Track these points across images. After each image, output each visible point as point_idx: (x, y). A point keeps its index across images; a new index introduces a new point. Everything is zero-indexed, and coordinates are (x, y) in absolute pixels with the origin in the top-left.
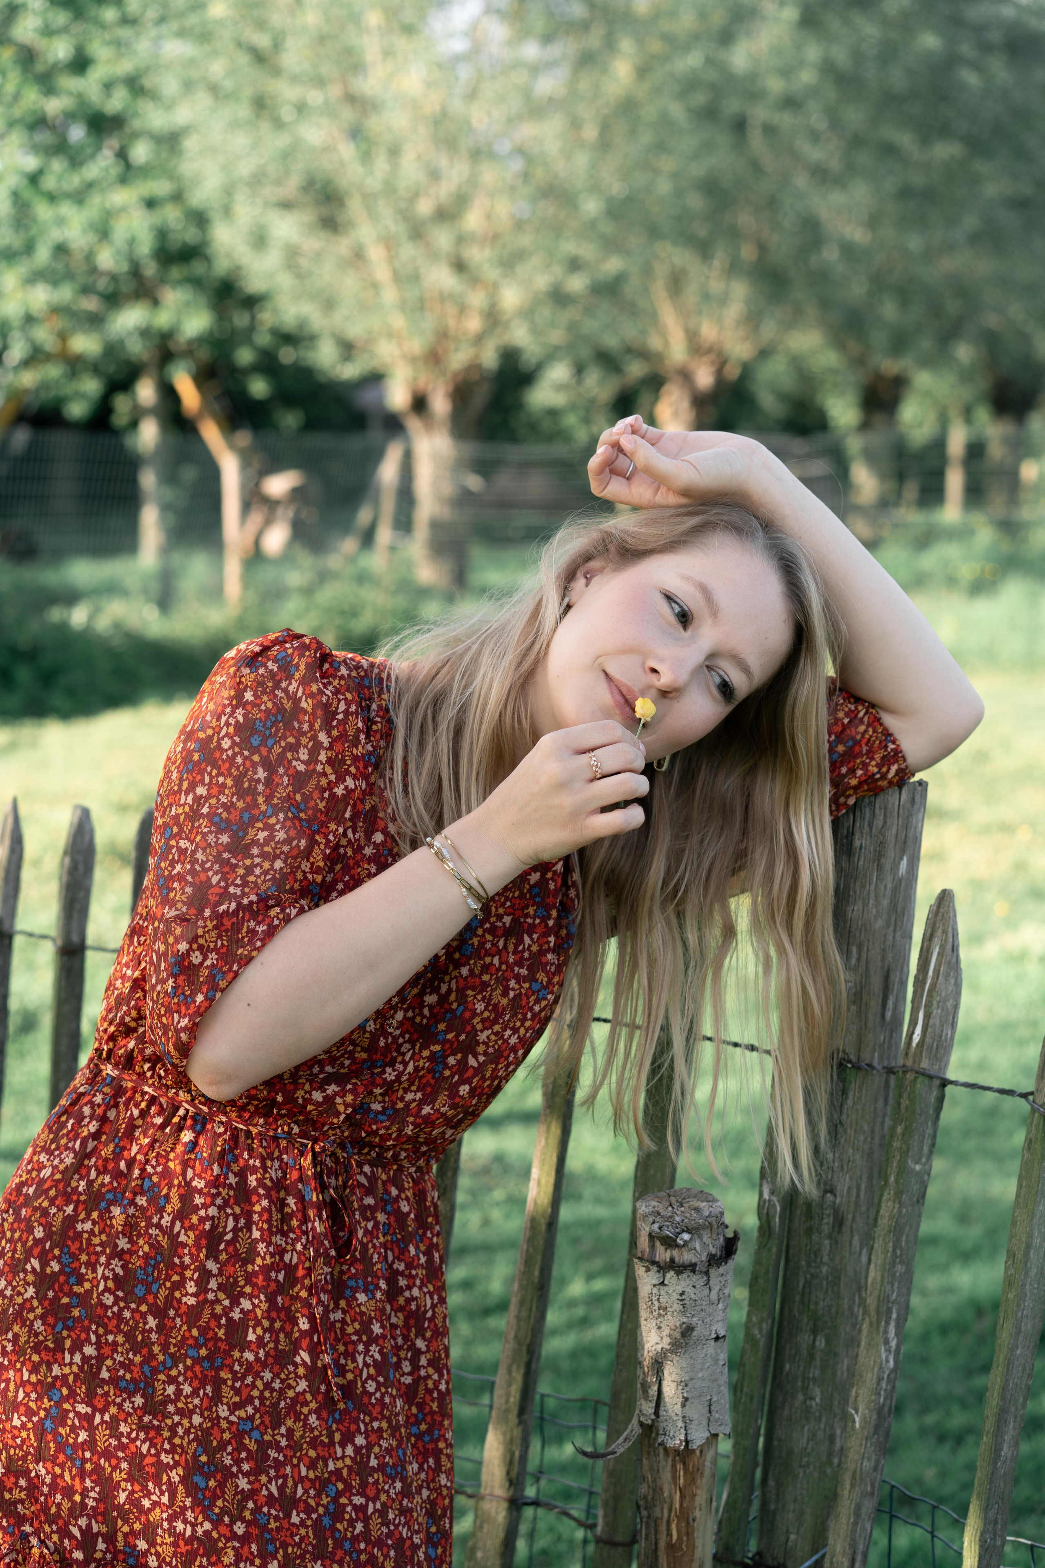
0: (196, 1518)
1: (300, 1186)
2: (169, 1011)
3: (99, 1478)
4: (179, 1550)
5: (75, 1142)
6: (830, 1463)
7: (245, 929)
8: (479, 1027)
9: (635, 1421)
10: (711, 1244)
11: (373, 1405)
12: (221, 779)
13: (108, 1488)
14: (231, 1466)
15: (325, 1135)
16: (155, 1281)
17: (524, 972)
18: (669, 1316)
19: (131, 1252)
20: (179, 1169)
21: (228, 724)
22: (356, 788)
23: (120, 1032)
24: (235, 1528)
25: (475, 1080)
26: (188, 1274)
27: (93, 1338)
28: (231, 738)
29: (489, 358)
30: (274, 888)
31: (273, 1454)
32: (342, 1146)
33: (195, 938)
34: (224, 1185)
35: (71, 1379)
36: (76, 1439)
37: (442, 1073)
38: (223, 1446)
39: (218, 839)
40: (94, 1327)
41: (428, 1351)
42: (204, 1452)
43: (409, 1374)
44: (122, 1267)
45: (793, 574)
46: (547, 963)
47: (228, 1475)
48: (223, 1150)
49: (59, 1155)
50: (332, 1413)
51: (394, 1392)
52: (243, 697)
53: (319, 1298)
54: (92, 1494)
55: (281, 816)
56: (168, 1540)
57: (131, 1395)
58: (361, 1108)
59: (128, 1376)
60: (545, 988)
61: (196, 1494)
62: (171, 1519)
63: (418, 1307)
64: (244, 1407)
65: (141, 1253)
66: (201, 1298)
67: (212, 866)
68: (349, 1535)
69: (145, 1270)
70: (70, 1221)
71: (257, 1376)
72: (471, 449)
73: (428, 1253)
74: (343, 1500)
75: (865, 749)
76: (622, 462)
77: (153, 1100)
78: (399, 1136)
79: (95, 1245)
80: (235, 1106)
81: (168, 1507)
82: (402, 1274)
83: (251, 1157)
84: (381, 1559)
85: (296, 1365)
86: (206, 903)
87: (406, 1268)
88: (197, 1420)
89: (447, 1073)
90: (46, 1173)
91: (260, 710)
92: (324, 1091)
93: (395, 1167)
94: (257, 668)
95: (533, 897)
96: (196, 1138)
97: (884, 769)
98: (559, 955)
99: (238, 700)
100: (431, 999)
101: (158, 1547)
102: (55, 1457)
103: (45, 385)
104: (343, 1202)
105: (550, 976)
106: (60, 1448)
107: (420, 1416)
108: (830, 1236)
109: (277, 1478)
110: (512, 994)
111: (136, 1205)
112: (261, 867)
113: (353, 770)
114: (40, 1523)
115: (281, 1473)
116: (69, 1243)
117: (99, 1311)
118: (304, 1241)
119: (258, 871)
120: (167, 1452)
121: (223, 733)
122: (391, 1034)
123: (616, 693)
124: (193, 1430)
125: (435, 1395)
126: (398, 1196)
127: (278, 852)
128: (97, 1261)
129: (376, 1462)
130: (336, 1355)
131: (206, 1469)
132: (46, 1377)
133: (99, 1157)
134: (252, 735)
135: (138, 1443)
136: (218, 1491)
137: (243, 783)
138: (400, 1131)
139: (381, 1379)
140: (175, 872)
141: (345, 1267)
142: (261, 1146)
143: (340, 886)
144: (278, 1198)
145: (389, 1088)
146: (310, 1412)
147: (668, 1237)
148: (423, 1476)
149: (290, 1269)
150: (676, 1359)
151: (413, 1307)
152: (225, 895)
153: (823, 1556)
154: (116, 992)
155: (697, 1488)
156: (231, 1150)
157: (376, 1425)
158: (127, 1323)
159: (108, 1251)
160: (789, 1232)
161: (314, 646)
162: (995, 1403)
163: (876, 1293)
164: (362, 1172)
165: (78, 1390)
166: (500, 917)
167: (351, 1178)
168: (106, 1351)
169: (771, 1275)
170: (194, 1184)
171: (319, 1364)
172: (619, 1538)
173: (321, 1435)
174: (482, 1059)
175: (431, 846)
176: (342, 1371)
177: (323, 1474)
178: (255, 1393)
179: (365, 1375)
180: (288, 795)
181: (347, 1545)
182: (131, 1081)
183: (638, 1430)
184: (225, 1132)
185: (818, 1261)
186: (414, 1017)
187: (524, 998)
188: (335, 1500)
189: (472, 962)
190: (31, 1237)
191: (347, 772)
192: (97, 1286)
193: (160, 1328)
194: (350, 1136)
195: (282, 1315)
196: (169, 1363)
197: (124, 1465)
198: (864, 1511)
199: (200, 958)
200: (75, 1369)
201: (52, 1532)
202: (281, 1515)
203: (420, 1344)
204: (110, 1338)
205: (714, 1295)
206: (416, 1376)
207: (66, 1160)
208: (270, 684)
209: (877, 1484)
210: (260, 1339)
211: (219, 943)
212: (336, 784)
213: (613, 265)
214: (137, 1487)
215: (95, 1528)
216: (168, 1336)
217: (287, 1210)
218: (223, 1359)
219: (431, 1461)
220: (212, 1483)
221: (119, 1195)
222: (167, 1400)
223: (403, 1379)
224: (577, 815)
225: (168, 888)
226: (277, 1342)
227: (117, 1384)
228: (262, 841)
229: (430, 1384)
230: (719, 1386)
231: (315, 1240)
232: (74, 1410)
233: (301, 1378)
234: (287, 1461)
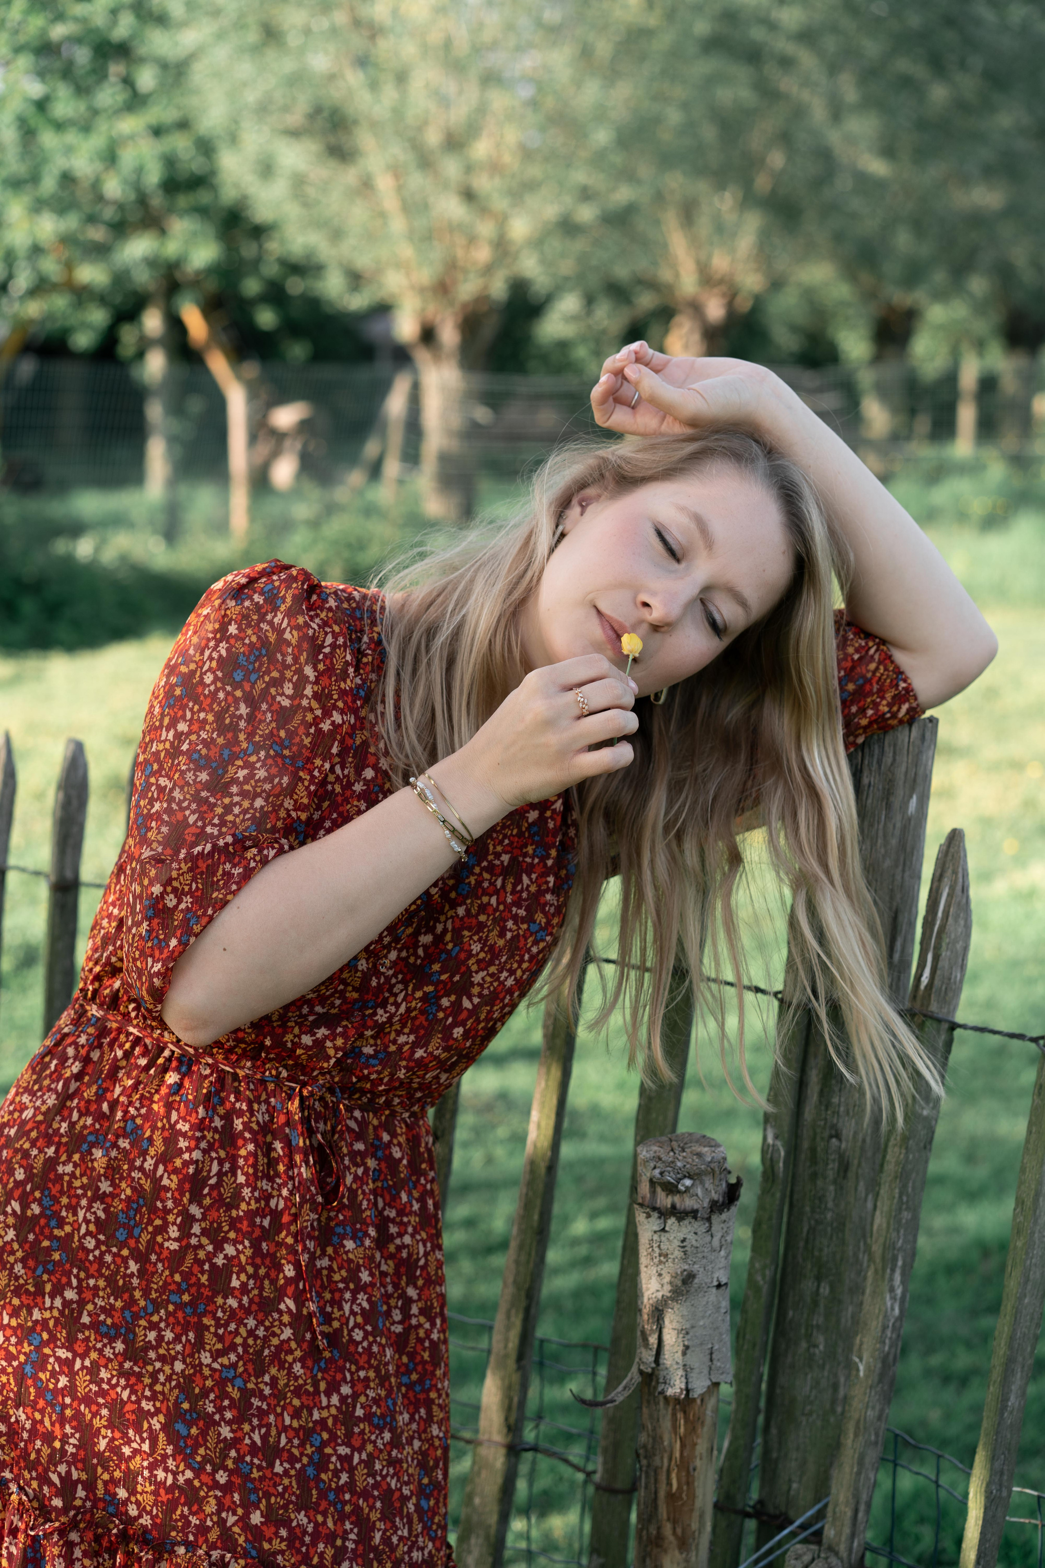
0: (177, 1467)
1: (287, 1130)
2: (144, 955)
3: (79, 1423)
4: (159, 1499)
5: (58, 1082)
6: (833, 1411)
7: (220, 872)
8: (474, 968)
9: (634, 1369)
10: (713, 1190)
11: (360, 1354)
12: (202, 715)
13: (88, 1434)
14: (214, 1413)
15: (315, 1080)
16: (137, 1225)
17: (522, 912)
18: (670, 1264)
19: (113, 1195)
20: (162, 1111)
21: (211, 658)
22: (344, 722)
23: (106, 972)
24: (218, 1477)
25: (469, 1023)
26: (171, 1218)
27: (75, 1282)
28: (214, 673)
29: (498, 289)
30: (254, 827)
31: (256, 1402)
32: (331, 1090)
33: (169, 881)
34: (209, 1129)
35: (51, 1323)
36: (56, 1384)
37: (435, 1015)
38: (205, 1393)
39: (197, 776)
40: (75, 1271)
41: (420, 1299)
42: (186, 1399)
43: (399, 1323)
44: (104, 1210)
45: (793, 503)
46: (546, 904)
47: (210, 1423)
48: (209, 1092)
49: (41, 1096)
50: (317, 1361)
51: (384, 1341)
52: (227, 630)
53: (305, 1246)
54: (72, 1441)
55: (262, 754)
56: (149, 1489)
57: (112, 1340)
58: (353, 1052)
59: (109, 1321)
60: (542, 929)
61: (178, 1441)
62: (152, 1467)
63: (410, 1255)
64: (228, 1354)
65: (123, 1197)
66: (184, 1243)
67: (189, 805)
68: (333, 1485)
69: (127, 1213)
70: (51, 1163)
71: (241, 1323)
72: (479, 381)
73: (422, 1200)
74: (328, 1450)
75: (875, 688)
76: (626, 391)
77: (137, 1041)
78: (391, 1080)
79: (76, 1188)
80: (223, 1048)
81: (149, 1455)
82: (393, 1221)
83: (237, 1100)
84: (366, 1510)
85: (280, 1312)
86: (182, 844)
87: (398, 1215)
88: (179, 1366)
89: (441, 1015)
90: (28, 1114)
91: (244, 644)
92: (314, 1034)
93: (387, 1112)
94: (243, 601)
95: (531, 836)
96: (182, 1079)
97: (895, 709)
98: (558, 896)
99: (222, 632)
100: (426, 939)
101: (138, 1496)
102: (35, 1402)
103: (50, 317)
104: (331, 1148)
105: (549, 918)
106: (40, 1393)
107: (411, 1365)
108: (835, 1182)
109: (260, 1426)
110: (509, 935)
111: (118, 1148)
112: (241, 806)
113: (340, 704)
114: (20, 1469)
115: (264, 1422)
116: (50, 1185)
117: (81, 1255)
118: (290, 1186)
119: (236, 810)
120: (148, 1399)
121: (206, 668)
122: (383, 973)
123: (608, 627)
124: (174, 1377)
125: (427, 1344)
126: (390, 1142)
127: (258, 790)
128: (78, 1204)
129: (362, 1411)
130: (322, 1303)
131: (188, 1417)
132: (26, 1321)
133: (82, 1098)
134: (235, 670)
135: (119, 1389)
136: (200, 1439)
137: (225, 719)
138: (392, 1075)
139: (369, 1328)
140: (153, 810)
141: (332, 1214)
142: (248, 1089)
143: (328, 824)
144: (265, 1143)
145: (380, 1030)
146: (294, 1361)
147: (669, 1183)
148: (414, 1426)
149: (276, 1215)
150: (676, 1306)
151: (404, 1254)
152: (201, 836)
153: (826, 1506)
154: (102, 932)
155: (698, 1437)
156: (217, 1093)
157: (362, 1374)
158: (108, 1268)
159: (89, 1194)
160: (794, 1177)
161: (301, 578)
162: (1002, 1353)
163: (881, 1240)
164: (352, 1117)
165: (59, 1335)
166: (498, 855)
167: (340, 1123)
168: (88, 1295)
169: (774, 1221)
170: (178, 1126)
171: (305, 1312)
172: (619, 1485)
173: (306, 1384)
174: (476, 1000)
175: (414, 787)
176: (328, 1319)
177: (307, 1423)
178: (239, 1340)
179: (351, 1324)
180: (271, 732)
181: (332, 1496)
182: (116, 1021)
183: (638, 1379)
184: (211, 1074)
185: (823, 1206)
186: (408, 957)
187: (522, 940)
188: (320, 1450)
189: (469, 901)
190: (12, 1180)
191: (335, 707)
192: (79, 1230)
193: (142, 1273)
194: (340, 1081)
195: (267, 1262)
196: (150, 1309)
197: (105, 1412)
198: (867, 1460)
199: (175, 902)
200: (56, 1313)
201: (32, 1478)
202: (264, 1464)
203: (412, 1292)
204: (92, 1282)
205: (716, 1242)
206: (406, 1325)
207: (48, 1101)
208: (255, 617)
209: (881, 1434)
210: (244, 1285)
211: (194, 886)
212: (322, 720)
213: (623, 195)
214: (117, 1435)
215: (75, 1475)
216: (149, 1282)
217: (274, 1154)
218: (206, 1305)
219: (423, 1411)
220: (194, 1431)
221: (101, 1138)
222: (148, 1346)
223: (393, 1328)
224: (564, 753)
225: (146, 827)
226: (261, 1288)
227: (98, 1329)
228: (241, 779)
229: (422, 1333)
230: (721, 1334)
231: (301, 1187)
232: (54, 1355)
233: (285, 1326)
234: (271, 1409)
